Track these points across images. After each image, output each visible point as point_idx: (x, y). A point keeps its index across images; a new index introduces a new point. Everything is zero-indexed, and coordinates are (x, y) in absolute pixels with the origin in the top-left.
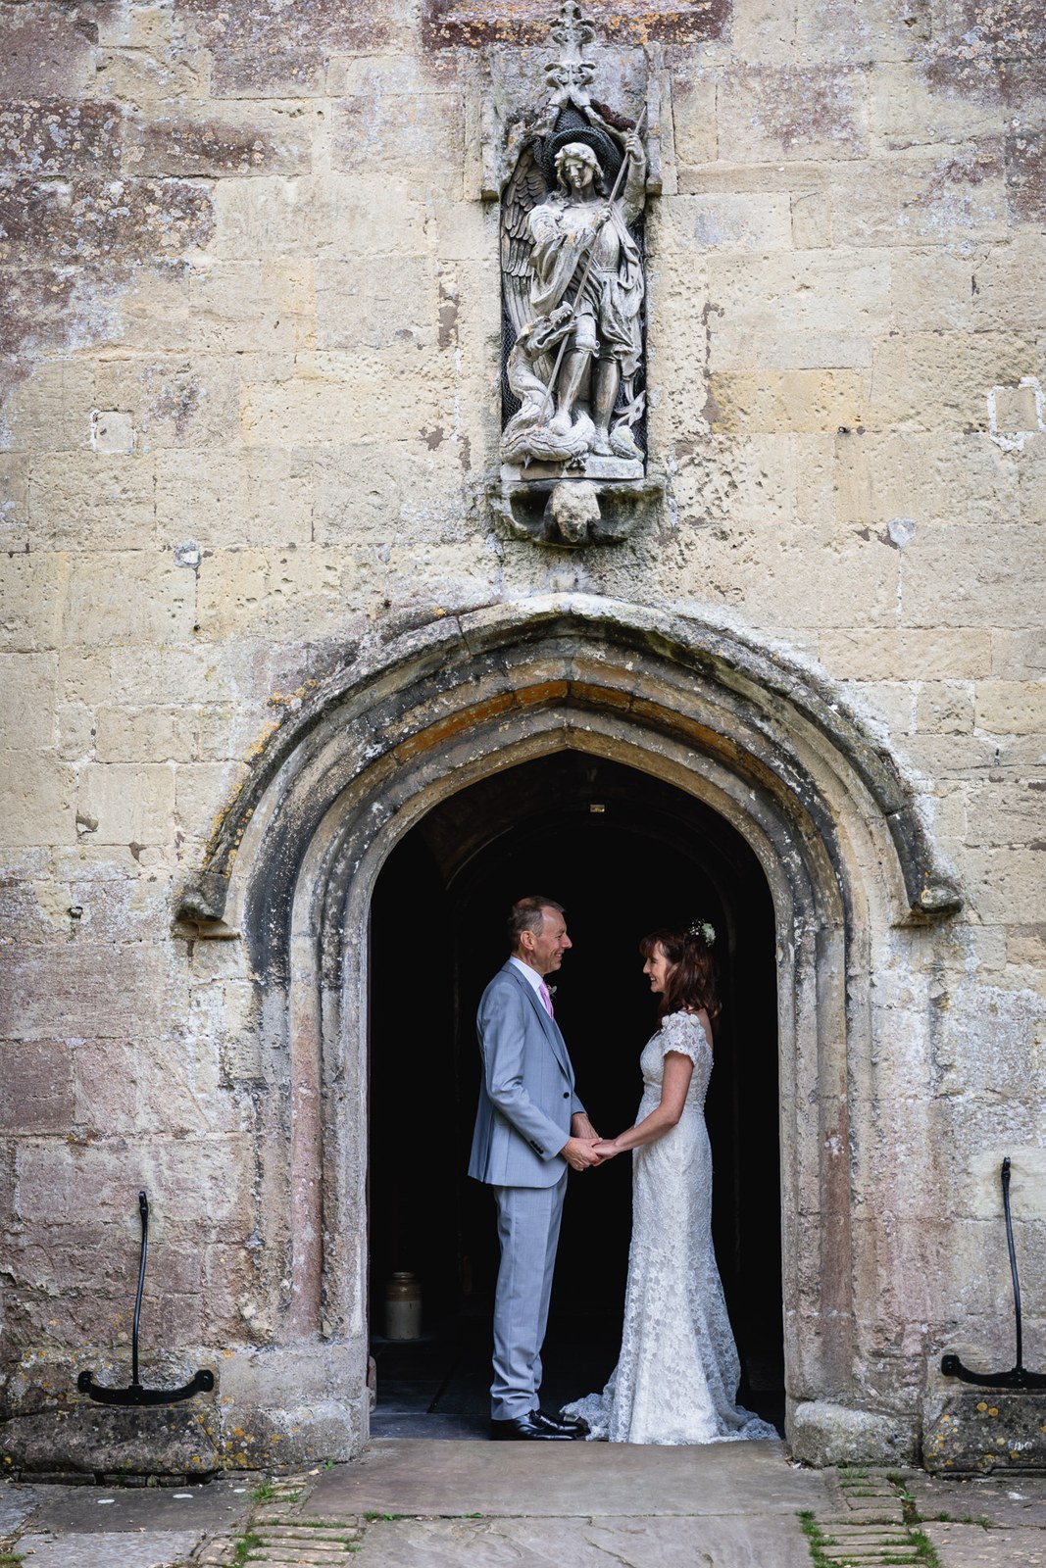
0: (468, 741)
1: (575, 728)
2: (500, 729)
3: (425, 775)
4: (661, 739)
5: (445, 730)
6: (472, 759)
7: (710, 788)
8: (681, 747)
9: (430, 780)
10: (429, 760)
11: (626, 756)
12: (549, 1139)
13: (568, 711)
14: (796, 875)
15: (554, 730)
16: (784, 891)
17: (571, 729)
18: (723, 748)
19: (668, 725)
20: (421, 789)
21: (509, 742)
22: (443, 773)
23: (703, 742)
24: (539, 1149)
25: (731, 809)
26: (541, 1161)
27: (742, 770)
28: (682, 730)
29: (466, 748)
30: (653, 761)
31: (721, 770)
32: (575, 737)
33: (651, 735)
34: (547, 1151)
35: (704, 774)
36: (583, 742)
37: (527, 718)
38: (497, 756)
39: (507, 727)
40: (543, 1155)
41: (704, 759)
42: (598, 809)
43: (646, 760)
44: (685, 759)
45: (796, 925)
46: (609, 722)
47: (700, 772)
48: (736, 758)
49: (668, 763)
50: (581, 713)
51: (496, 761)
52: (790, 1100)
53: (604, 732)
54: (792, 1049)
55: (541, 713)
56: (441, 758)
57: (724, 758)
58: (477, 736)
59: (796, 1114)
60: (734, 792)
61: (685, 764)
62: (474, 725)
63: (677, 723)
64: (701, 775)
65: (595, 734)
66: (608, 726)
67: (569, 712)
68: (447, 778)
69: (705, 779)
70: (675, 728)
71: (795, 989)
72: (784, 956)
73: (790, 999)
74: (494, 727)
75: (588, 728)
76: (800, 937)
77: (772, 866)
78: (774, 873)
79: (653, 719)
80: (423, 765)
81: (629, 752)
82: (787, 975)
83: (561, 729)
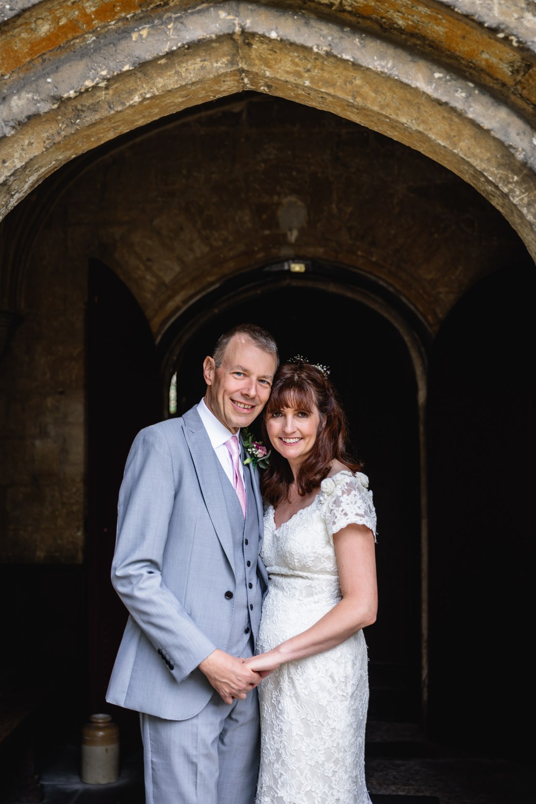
0: (82, 56)
1: (253, 35)
2: (134, 36)
3: (15, 110)
4: (391, 51)
5: (48, 38)
6: (89, 83)
7: (468, 131)
8: (422, 64)
9: (22, 117)
10: (19, 88)
11: (333, 85)
12: (180, 648)
13: (242, 7)
15: (221, 38)
17: (248, 37)
18: (490, 66)
19: (401, 30)
20: (9, 132)
21: (148, 57)
22: (44, 107)
23: (456, 58)
24: (168, 662)
25: (499, 166)
26: (173, 680)
27: (520, 102)
28: (423, 38)
29: (80, 67)
30: (376, 91)
31: (486, 99)
32: (253, 54)
33: (374, 45)
34: (179, 666)
35: (459, 106)
36: (266, 63)
37: (177, 18)
38: (130, 84)
39: (144, 33)
40: (174, 672)
41: (460, 83)
43: (366, 89)
44: (430, 81)
46: (307, 24)
47: (453, 104)
48: (510, 82)
49: (400, 92)
50: (262, 10)
51: (131, 93)
53: (299, 40)
55: (199, 12)
56: (41, 82)
57: (488, 81)
58: (97, 50)
60: (507, 134)
61: (429, 90)
62: (94, 32)
63: (416, 26)
64: (453, 110)
65: (286, 45)
66: (305, 30)
67: (244, 8)
68: (51, 116)
69: (460, 115)
70: (413, 35)
74: (125, 33)
75: (273, 35)
79: (376, 22)
80: (13, 94)
81: (338, 75)
83: (230, 36)
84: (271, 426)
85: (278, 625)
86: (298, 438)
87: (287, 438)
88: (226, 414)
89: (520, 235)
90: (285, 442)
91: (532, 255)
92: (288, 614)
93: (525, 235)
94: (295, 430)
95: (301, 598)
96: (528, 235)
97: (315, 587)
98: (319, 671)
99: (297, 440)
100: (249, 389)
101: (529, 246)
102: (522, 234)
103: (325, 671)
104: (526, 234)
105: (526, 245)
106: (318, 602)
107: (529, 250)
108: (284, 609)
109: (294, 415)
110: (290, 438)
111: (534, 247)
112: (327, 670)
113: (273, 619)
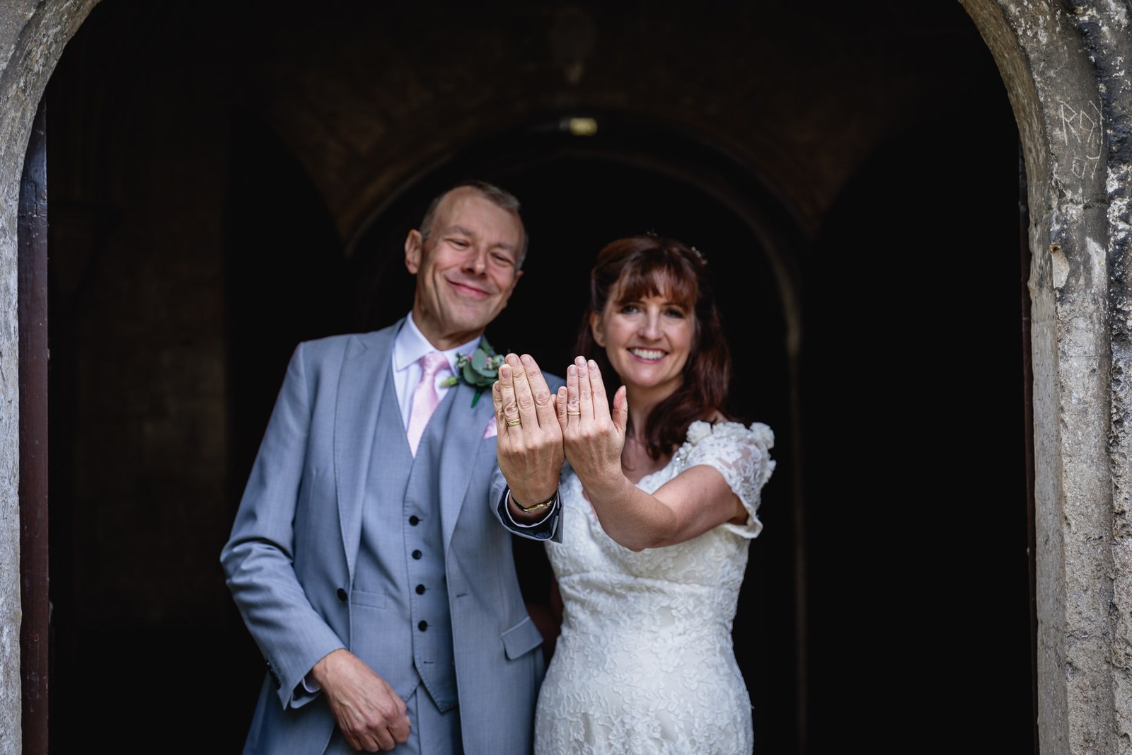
12: (287, 648)
14: (1113, 54)
16: (1075, 102)
24: (276, 679)
34: (285, 679)
40: (280, 691)
42: (582, 126)
45: (1112, 186)
52: (1091, 645)
54: (1097, 513)
59: (1110, 684)
71: (1108, 355)
72: (1073, 273)
73: (1093, 383)
76: (1125, 219)
77: (1043, 38)
78: (1048, 58)
82: (1081, 323)
84: (617, 325)
85: (618, 676)
86: (662, 351)
87: (641, 348)
88: (443, 303)
89: (968, 11)
90: (638, 358)
91: (988, 45)
92: (634, 657)
93: (978, 9)
94: (661, 335)
95: (653, 628)
96: (982, 8)
97: (676, 608)
98: (699, 748)
99: (659, 354)
100: (474, 261)
101: (983, 29)
102: (972, 9)
103: (707, 747)
104: (980, 7)
105: (979, 28)
106: (685, 633)
107: (985, 35)
108: (626, 649)
109: (661, 312)
110: (648, 349)
111: (992, 29)
112: (711, 745)
113: (606, 667)
